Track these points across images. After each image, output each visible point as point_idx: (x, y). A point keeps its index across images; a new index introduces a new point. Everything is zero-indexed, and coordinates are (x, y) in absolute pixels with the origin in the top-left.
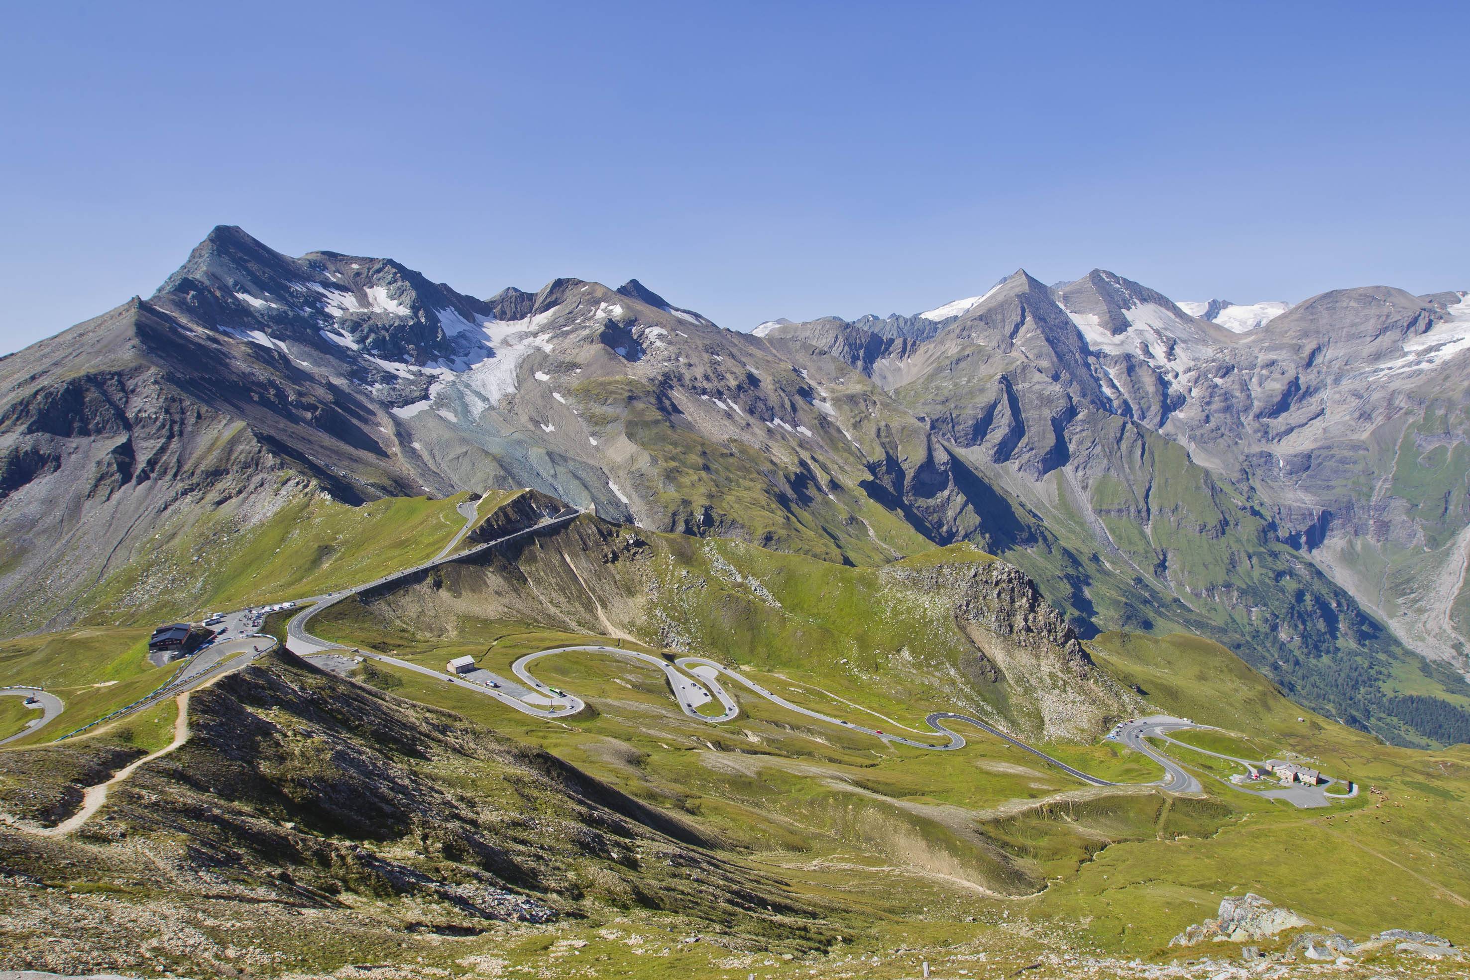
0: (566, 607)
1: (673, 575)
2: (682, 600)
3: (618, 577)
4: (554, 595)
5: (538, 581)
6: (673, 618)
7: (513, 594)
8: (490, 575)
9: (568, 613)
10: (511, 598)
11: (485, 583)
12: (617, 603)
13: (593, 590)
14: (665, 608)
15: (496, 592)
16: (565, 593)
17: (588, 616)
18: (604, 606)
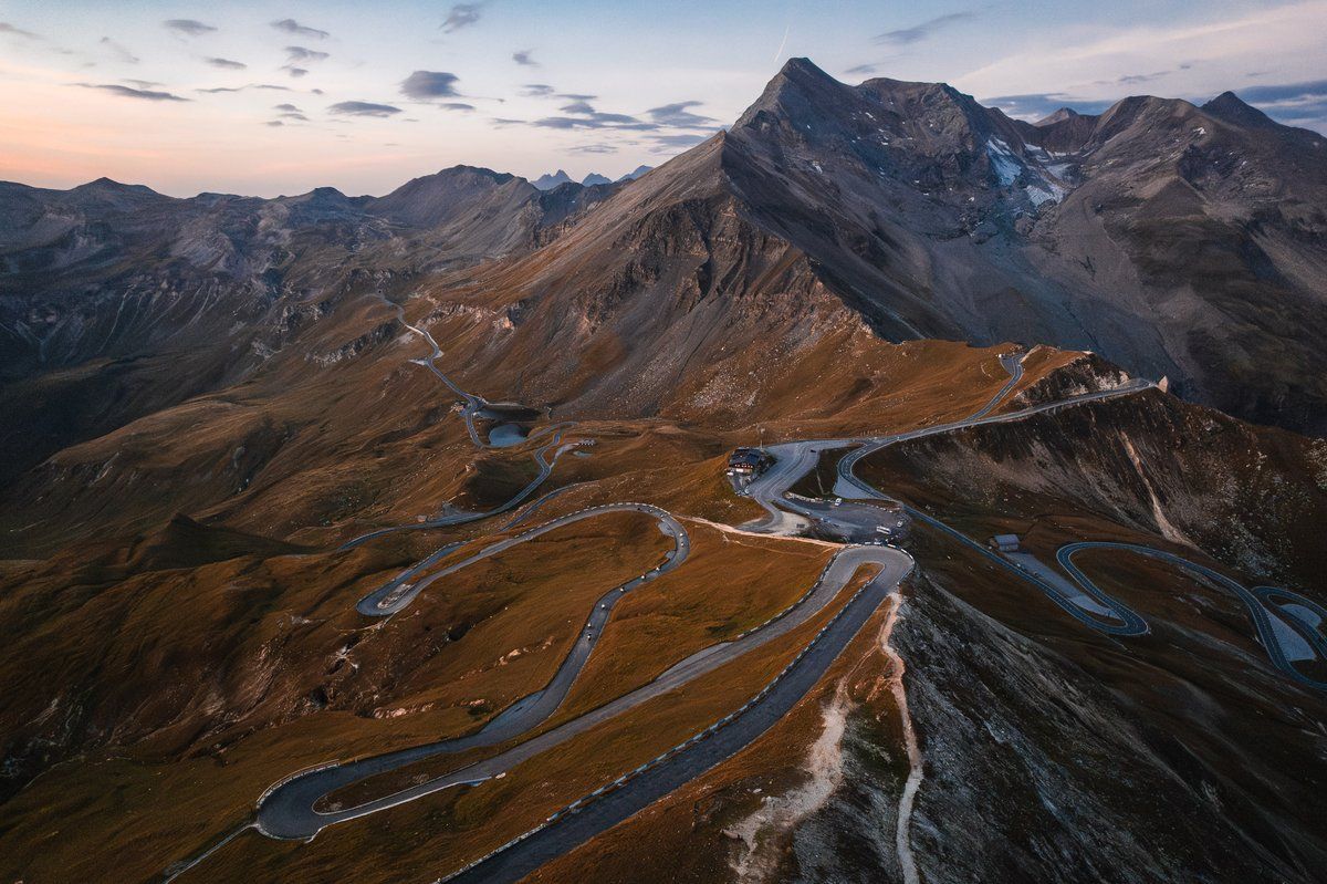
0: (1117, 493)
1: (1260, 478)
2: (1269, 511)
3: (1185, 468)
4: (1104, 477)
5: (1089, 458)
6: (1252, 531)
7: (1059, 468)
8: (1035, 443)
9: (1119, 500)
10: (1055, 472)
11: (1029, 449)
12: (1180, 501)
13: (1151, 480)
14: (1244, 518)
15: (1040, 463)
16: (1116, 476)
17: (1141, 509)
18: (1162, 500)
